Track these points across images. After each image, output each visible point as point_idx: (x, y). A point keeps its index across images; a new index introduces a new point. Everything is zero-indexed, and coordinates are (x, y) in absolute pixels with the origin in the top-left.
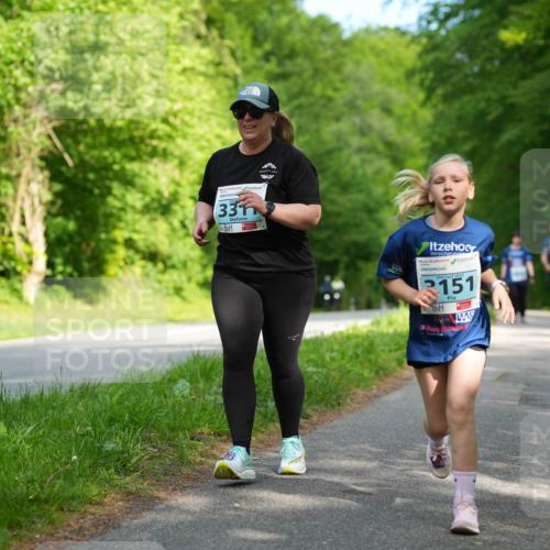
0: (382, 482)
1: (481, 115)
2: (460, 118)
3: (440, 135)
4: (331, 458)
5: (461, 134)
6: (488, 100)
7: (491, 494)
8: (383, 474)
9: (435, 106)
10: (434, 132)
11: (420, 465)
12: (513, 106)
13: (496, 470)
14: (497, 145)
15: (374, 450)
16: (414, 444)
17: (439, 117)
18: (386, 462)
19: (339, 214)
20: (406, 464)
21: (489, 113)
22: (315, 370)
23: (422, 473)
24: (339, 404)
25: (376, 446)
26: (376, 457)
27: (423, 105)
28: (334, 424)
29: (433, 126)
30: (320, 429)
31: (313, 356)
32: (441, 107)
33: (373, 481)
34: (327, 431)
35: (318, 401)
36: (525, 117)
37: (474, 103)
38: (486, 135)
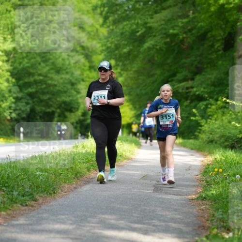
0: (78, 237)
1: (134, 32)
2: (122, 34)
3: (111, 43)
6: (137, 24)
8: (78, 232)
9: (108, 27)
11: (99, 227)
12: (150, 28)
13: (140, 229)
14: (142, 49)
15: (74, 219)
16: (96, 215)
17: (111, 32)
18: (80, 226)
19: (55, 85)
20: (91, 226)
21: (138, 32)
22: (41, 173)
24: (54, 193)
25: (74, 217)
26: (75, 222)
28: (51, 203)
29: (107, 38)
30: (43, 207)
32: (111, 27)
33: (72, 236)
34: (47, 208)
35: (42, 191)
36: (157, 35)
37: (129, 26)
38: (136, 44)
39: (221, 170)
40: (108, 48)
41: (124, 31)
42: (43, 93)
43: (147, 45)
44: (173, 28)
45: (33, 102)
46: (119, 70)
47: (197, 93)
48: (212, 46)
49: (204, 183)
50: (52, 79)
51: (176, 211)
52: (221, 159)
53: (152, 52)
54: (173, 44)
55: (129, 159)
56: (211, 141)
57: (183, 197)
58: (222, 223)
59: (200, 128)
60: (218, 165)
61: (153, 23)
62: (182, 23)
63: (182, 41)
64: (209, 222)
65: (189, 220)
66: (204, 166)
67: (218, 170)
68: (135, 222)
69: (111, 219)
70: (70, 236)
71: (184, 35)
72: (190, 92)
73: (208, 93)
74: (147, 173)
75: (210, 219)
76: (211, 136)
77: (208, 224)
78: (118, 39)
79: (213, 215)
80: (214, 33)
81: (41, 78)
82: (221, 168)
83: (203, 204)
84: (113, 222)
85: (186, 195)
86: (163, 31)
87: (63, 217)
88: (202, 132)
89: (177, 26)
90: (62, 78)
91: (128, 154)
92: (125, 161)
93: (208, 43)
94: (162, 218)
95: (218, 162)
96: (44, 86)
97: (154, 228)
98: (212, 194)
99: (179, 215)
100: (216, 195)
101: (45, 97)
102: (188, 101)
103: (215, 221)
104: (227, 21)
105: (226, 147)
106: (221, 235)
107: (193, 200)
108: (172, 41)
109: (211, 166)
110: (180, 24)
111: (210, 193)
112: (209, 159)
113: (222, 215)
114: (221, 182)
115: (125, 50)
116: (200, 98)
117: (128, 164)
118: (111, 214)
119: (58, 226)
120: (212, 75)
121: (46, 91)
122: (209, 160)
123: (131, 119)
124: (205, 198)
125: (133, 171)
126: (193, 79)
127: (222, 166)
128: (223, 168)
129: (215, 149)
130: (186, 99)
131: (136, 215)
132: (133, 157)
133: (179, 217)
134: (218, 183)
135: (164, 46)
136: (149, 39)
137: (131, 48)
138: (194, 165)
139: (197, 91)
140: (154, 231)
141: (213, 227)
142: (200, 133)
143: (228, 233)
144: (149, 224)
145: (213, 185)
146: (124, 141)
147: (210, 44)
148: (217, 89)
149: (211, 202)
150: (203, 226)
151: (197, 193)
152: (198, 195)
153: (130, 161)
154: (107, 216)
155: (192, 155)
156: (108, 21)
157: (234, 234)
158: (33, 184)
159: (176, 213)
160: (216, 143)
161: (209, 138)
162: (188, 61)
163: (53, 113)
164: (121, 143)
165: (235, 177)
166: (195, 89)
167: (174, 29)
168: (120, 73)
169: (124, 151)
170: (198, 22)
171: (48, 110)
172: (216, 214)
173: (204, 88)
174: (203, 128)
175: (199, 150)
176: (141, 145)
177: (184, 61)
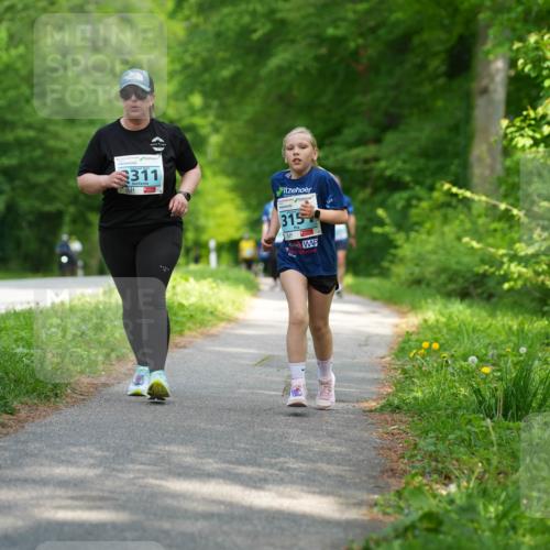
0: (106, 494)
1: (246, 32)
2: (218, 35)
3: (195, 55)
4: (42, 465)
5: (221, 54)
6: (254, 14)
7: (243, 507)
8: (109, 484)
9: (187, 18)
10: (186, 51)
11: (155, 472)
12: (283, 22)
13: (250, 477)
14: (264, 72)
15: (99, 453)
16: (150, 445)
17: (193, 31)
18: (114, 469)
19: (65, 152)
20: (139, 470)
21: (255, 31)
22: (26, 351)
23: (158, 482)
24: (56, 395)
25: (101, 449)
26: (101, 462)
27: (172, 15)
28: (48, 419)
29: (184, 44)
30: (29, 428)
31: (23, 334)
32: (194, 20)
33: (94, 494)
34: (39, 430)
35: (27, 392)
36: (299, 37)
37: (235, 17)
38: (250, 59)
39: (436, 346)
40: (186, 67)
41: (223, 28)
42: (37, 169)
43: (274, 62)
44: (335, 23)
45: (13, 189)
46: (211, 118)
47: (388, 173)
48: (422, 67)
49: (398, 375)
50: (56, 136)
51: (332, 437)
52: (437, 321)
53: (286, 78)
54: (335, 60)
55: (230, 320)
56: (418, 282)
57: (350, 406)
58: (434, 464)
59: (393, 251)
60: (429, 336)
61: (289, 10)
62: (355, 12)
63: (356, 54)
64: (406, 461)
65: (361, 457)
66: (399, 336)
67: (430, 345)
68: (239, 462)
69: (184, 454)
70: (88, 493)
71: (360, 41)
72: (371, 170)
73: (411, 173)
74: (270, 353)
75: (409, 454)
76: (417, 270)
77: (402, 466)
78: (210, 45)
79: (416, 445)
80: (425, 36)
81: (31, 133)
82: (436, 340)
83: (394, 422)
84: (189, 460)
85: (358, 402)
86: (313, 31)
87: (75, 450)
88: (396, 260)
89: (344, 19)
90: (79, 135)
91: (229, 310)
92: (223, 324)
93: (413, 60)
94: (300, 453)
95: (430, 328)
96: (38, 153)
97: (282, 474)
98: (415, 398)
99: (339, 445)
100: (423, 401)
101: (42, 178)
102: (368, 191)
103: (419, 457)
104: (456, 11)
105: (449, 295)
106: (431, 488)
107: (371, 411)
108: (331, 54)
109: (414, 337)
110: (351, 15)
111: (409, 397)
112: (411, 321)
113: (435, 444)
114: (434, 373)
115: (226, 73)
116: (395, 185)
117: (228, 331)
118: (183, 443)
119: (60, 471)
120: (421, 132)
121: (42, 163)
122: (411, 324)
123: (238, 229)
124: (398, 407)
125: (239, 346)
126: (378, 141)
127: (439, 336)
128: (442, 341)
129: (426, 299)
130: (363, 185)
131: (242, 446)
132: (240, 315)
133: (339, 449)
134: (428, 374)
135: (315, 64)
136: (280, 48)
137: (239, 67)
138: (377, 335)
139: (388, 167)
140: (281, 482)
141: (413, 472)
142: (392, 262)
143: (446, 485)
144: (272, 466)
145: (418, 378)
146: (222, 280)
147: (418, 60)
148: (433, 164)
149: (413, 417)
150: (392, 470)
151: (380, 397)
152: (383, 402)
153: (232, 324)
154: (174, 448)
155: (374, 312)
156: (186, 5)
157: (459, 486)
158: (7, 374)
159: (334, 440)
160: (428, 285)
161: (412, 274)
162: (368, 99)
163: (59, 215)
164: (214, 285)
165: (466, 360)
166: (382, 164)
167: (336, 27)
168: (212, 124)
169: (221, 302)
170: (391, 11)
171: (48, 208)
172: (422, 443)
173: (404, 162)
174: (400, 252)
175: (391, 300)
176: (259, 290)
177: (358, 99)
